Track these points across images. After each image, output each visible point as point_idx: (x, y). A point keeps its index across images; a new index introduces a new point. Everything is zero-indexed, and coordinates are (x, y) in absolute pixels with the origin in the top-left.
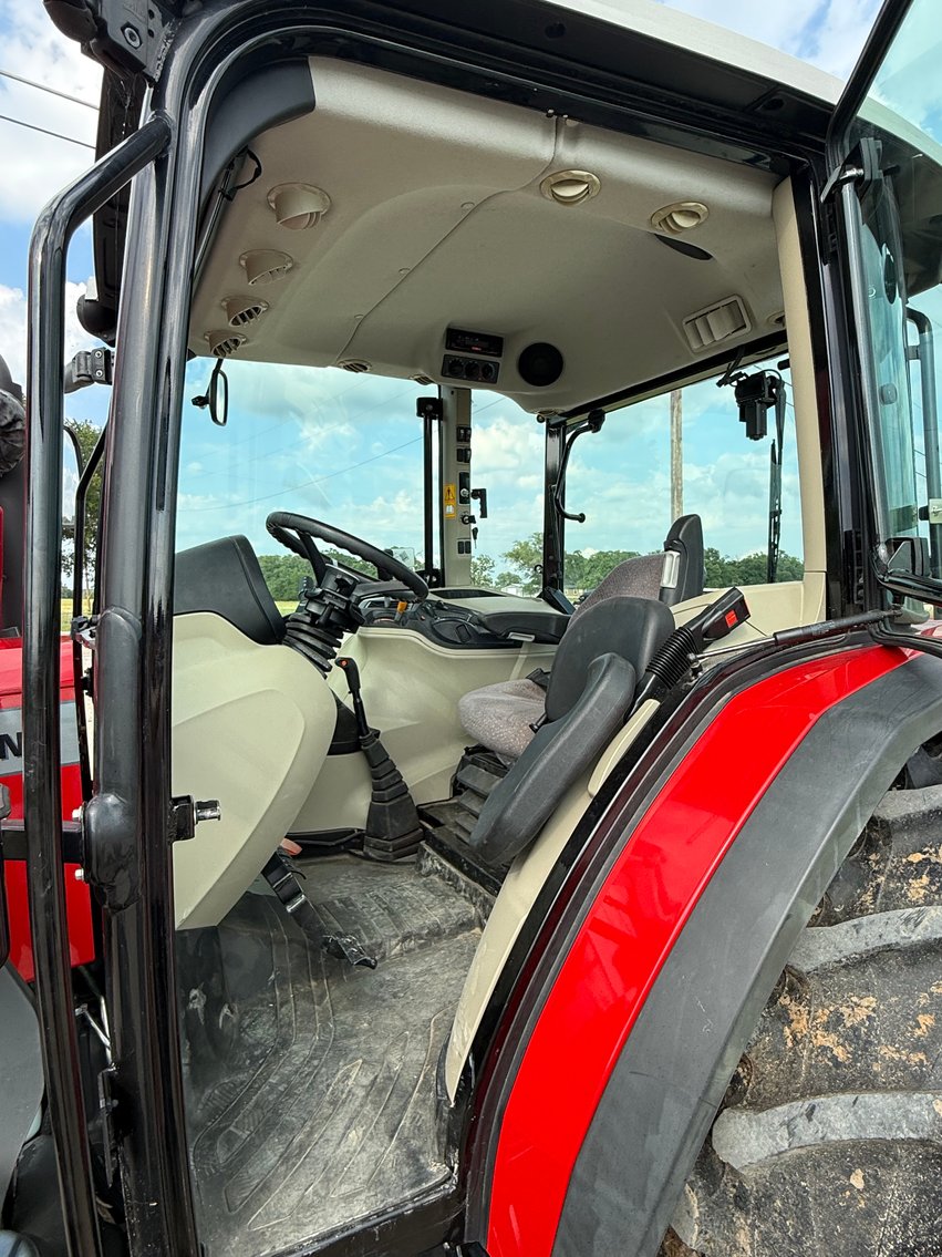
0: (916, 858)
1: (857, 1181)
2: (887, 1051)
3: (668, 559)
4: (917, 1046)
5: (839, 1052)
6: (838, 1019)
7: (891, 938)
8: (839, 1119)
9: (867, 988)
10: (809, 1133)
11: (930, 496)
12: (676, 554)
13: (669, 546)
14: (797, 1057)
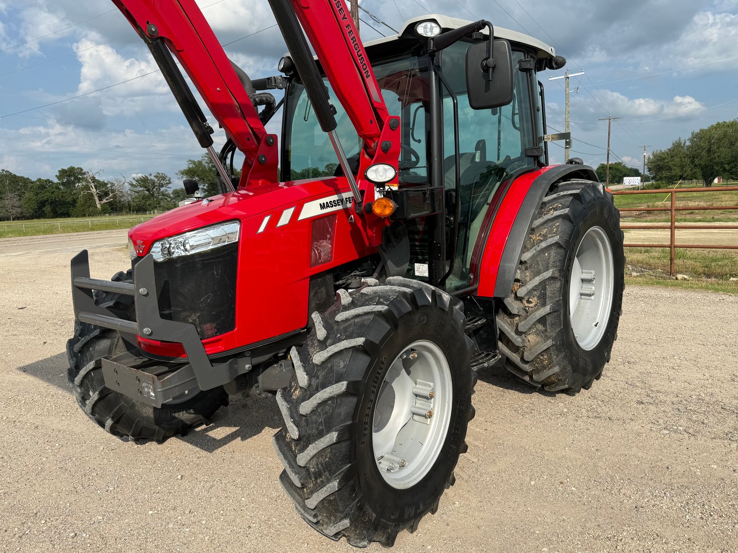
0: (551, 208)
1: (546, 255)
2: (550, 236)
3: (477, 153)
4: (554, 233)
5: (541, 239)
6: (541, 234)
7: (549, 217)
8: (543, 245)
9: (545, 228)
10: (538, 249)
11: (544, 134)
12: (479, 152)
13: (476, 149)
14: (534, 242)
